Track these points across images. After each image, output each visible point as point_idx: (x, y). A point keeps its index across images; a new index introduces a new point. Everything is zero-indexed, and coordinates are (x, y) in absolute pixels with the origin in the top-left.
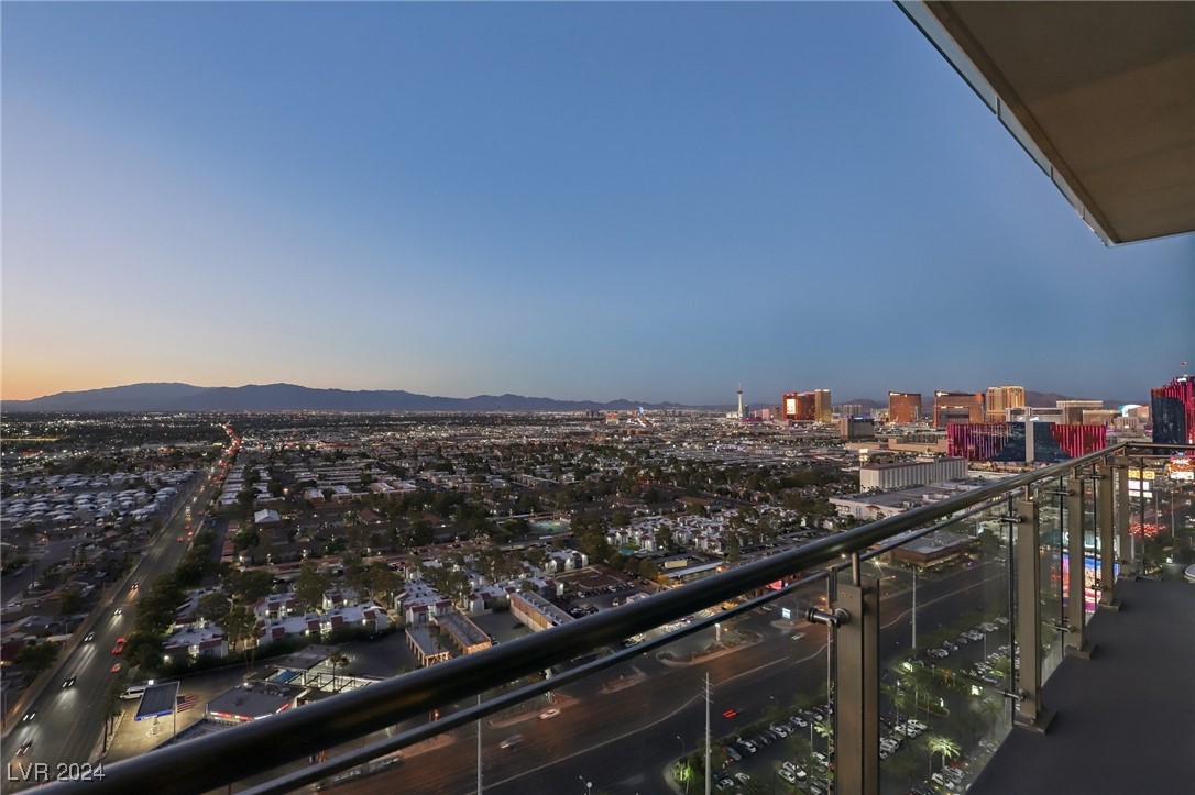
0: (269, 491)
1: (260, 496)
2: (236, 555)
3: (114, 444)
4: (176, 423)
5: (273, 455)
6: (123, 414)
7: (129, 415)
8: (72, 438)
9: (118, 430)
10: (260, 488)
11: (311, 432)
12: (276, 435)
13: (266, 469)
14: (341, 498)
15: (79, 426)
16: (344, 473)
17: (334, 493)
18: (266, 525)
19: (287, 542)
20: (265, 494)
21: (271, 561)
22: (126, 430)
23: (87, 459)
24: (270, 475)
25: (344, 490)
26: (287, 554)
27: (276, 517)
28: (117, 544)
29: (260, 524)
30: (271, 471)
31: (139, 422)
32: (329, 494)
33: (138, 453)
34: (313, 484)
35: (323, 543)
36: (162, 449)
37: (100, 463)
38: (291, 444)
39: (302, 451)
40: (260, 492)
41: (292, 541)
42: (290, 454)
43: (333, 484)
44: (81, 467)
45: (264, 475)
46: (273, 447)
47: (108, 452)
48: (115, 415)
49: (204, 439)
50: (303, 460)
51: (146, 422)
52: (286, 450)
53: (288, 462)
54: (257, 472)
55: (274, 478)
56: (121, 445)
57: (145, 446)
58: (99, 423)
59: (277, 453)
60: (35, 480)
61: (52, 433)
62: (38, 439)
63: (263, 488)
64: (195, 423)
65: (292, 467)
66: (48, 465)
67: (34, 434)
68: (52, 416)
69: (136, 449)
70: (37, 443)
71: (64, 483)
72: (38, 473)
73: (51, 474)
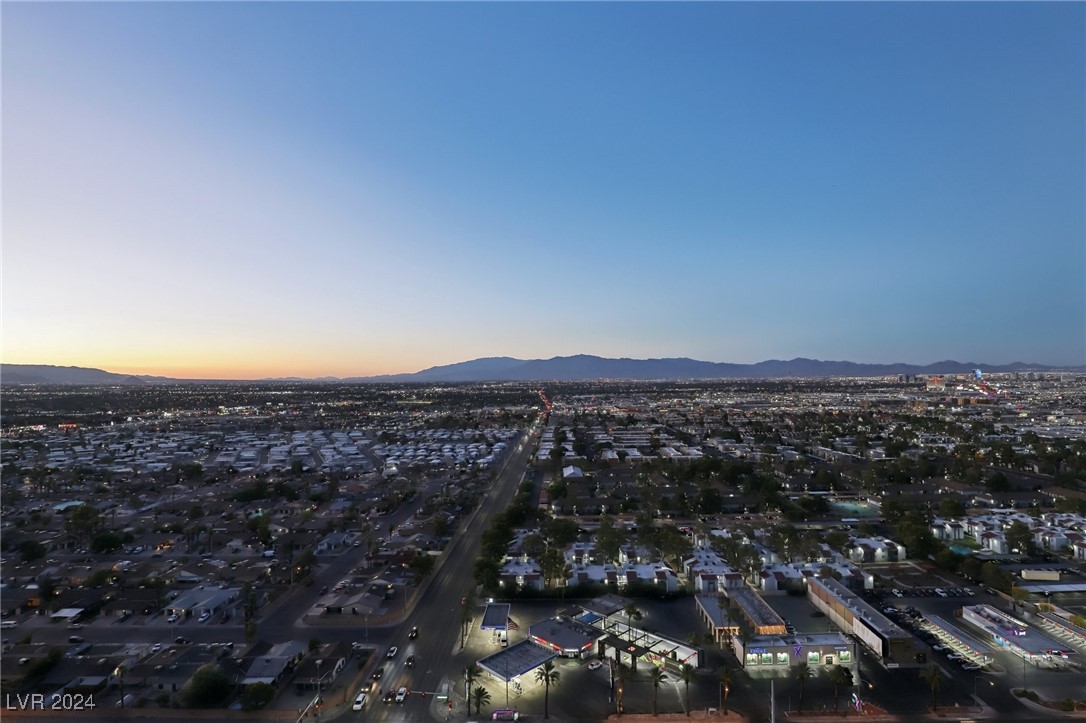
0: (574, 449)
1: (567, 453)
2: (549, 504)
3: (465, 406)
4: (505, 390)
5: (577, 419)
6: (470, 383)
7: (474, 383)
8: (440, 401)
9: (467, 395)
10: (567, 447)
11: (607, 398)
12: (579, 400)
13: (571, 431)
14: (633, 460)
15: (444, 392)
16: (635, 437)
17: (627, 454)
18: (572, 479)
19: (588, 497)
20: (571, 454)
21: (577, 512)
22: (473, 395)
23: (449, 418)
24: (574, 435)
25: (636, 453)
26: (588, 508)
27: (579, 473)
28: (469, 485)
29: (568, 479)
30: (574, 432)
31: (480, 389)
32: (622, 455)
33: (482, 413)
34: (609, 446)
35: (618, 501)
36: (497, 410)
37: (456, 421)
38: (590, 409)
39: (599, 415)
40: (567, 450)
41: (593, 496)
42: (590, 418)
43: (626, 447)
44: (447, 424)
45: (570, 436)
46: (576, 412)
47: (460, 414)
48: (466, 384)
49: (525, 403)
50: (601, 423)
51: (485, 389)
52: (587, 414)
53: (589, 424)
54: (564, 432)
55: (577, 439)
56: (469, 408)
57: (485, 408)
58: (456, 390)
59: (579, 416)
60: (419, 433)
61: (429, 398)
62: (421, 402)
63: (570, 447)
64: (518, 390)
65: (592, 430)
66: (427, 421)
67: (419, 398)
68: (429, 385)
69: (479, 411)
70: (420, 405)
71: (436, 435)
72: (421, 428)
73: (429, 429)
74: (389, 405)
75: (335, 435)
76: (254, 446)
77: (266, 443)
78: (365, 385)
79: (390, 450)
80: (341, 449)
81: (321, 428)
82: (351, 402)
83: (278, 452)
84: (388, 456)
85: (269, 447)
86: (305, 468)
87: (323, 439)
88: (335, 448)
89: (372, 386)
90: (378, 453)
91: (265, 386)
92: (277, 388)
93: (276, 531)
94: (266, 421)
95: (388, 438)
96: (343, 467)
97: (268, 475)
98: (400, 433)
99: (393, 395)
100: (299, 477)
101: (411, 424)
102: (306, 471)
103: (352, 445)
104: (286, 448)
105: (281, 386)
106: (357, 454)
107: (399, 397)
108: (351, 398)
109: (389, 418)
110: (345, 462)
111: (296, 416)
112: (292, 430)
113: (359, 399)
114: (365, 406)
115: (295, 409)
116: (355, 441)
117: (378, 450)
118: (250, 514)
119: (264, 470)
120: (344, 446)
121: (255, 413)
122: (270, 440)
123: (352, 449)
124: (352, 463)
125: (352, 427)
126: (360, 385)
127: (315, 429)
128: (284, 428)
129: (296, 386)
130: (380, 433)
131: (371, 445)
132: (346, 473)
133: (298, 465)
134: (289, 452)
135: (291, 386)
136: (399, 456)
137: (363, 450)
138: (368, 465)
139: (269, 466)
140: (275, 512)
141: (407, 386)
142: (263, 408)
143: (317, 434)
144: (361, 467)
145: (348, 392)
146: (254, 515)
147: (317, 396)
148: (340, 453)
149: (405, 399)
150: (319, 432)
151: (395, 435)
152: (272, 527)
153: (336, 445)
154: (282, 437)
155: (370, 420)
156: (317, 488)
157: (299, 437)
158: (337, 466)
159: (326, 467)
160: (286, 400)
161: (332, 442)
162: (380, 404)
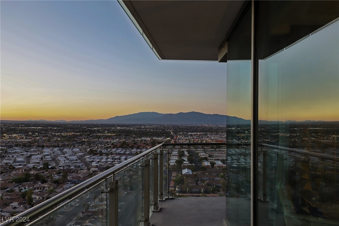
0: (188, 160)
1: (185, 162)
2: (175, 187)
3: (132, 137)
4: (153, 129)
6: (135, 125)
7: (137, 125)
8: (119, 134)
9: (133, 131)
10: (185, 159)
11: (206, 135)
12: (191, 135)
13: (187, 151)
14: (218, 167)
15: (122, 129)
16: (220, 155)
17: (215, 164)
18: (187, 176)
19: (195, 185)
20: (186, 163)
21: (189, 192)
22: (137, 131)
23: (124, 143)
24: (188, 153)
25: (219, 163)
26: (195, 190)
27: (191, 173)
28: (134, 177)
29: (185, 175)
31: (140, 128)
32: (213, 164)
33: (141, 141)
34: (206, 159)
35: (210, 187)
36: (148, 139)
37: (128, 144)
38: (197, 140)
40: (184, 161)
41: (197, 184)
43: (215, 160)
44: (124, 145)
45: (186, 153)
46: (190, 141)
47: (130, 141)
48: (133, 125)
49: (163, 136)
50: (202, 147)
51: (144, 128)
54: (183, 152)
55: (190, 155)
56: (135, 138)
57: (142, 138)
58: (128, 129)
60: (109, 150)
61: (114, 132)
62: (110, 134)
63: (186, 159)
64: (160, 129)
65: (198, 151)
66: (113, 144)
67: (108, 132)
68: (114, 126)
69: (140, 139)
70: (110, 136)
71: (118, 152)
72: (110, 147)
73: (114, 148)
74: (93, 136)
75: (65, 150)
76: (23, 155)
77: (29, 153)
78: (81, 125)
79: (93, 159)
80: (69, 157)
81: (58, 146)
82: (73, 133)
83: (36, 159)
84: (93, 161)
85: (31, 156)
86: (50, 167)
87: (59, 152)
88: (65, 157)
89: (84, 125)
90: (88, 160)
91: (28, 124)
92: (34, 125)
93: (35, 198)
94: (29, 142)
95: (93, 153)
96: (69, 166)
97: (30, 170)
98: (99, 150)
99: (95, 130)
100: (47, 171)
101: (105, 145)
102: (50, 168)
103: (74, 155)
104: (40, 156)
105: (36, 124)
106: (77, 160)
107: (99, 131)
108: (73, 132)
109: (94, 142)
110: (70, 164)
111: (44, 140)
112: (43, 147)
113: (77, 132)
114: (81, 135)
115: (44, 136)
116: (75, 154)
117: (88, 158)
118: (22, 189)
119: (29, 167)
120: (70, 156)
121: (23, 138)
122: (31, 152)
123: (74, 158)
124: (74, 165)
125: (74, 147)
126: (78, 125)
127: (55, 147)
128: (38, 146)
129: (44, 124)
130: (89, 149)
131: (84, 155)
132: (71, 169)
133: (46, 165)
134: (42, 159)
135: (42, 124)
136: (98, 162)
137: (80, 158)
138: (82, 165)
139: (31, 165)
140: (35, 189)
141: (102, 125)
142: (27, 136)
143: (56, 149)
144: (79, 166)
145: (71, 128)
146: (23, 191)
147: (55, 130)
148: (68, 159)
149: (102, 132)
150: (58, 148)
151: (96, 151)
152: (33, 196)
153: (66, 155)
154: (38, 151)
155: (83, 143)
156: (57, 177)
157: (47, 151)
158: (67, 166)
159: (61, 166)
160: (39, 132)
161: (64, 154)
162: (89, 135)
